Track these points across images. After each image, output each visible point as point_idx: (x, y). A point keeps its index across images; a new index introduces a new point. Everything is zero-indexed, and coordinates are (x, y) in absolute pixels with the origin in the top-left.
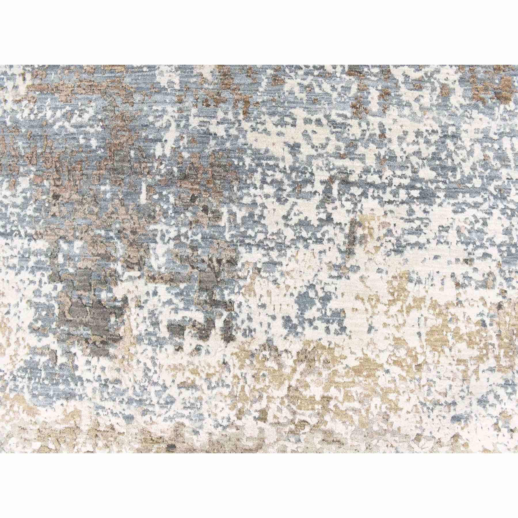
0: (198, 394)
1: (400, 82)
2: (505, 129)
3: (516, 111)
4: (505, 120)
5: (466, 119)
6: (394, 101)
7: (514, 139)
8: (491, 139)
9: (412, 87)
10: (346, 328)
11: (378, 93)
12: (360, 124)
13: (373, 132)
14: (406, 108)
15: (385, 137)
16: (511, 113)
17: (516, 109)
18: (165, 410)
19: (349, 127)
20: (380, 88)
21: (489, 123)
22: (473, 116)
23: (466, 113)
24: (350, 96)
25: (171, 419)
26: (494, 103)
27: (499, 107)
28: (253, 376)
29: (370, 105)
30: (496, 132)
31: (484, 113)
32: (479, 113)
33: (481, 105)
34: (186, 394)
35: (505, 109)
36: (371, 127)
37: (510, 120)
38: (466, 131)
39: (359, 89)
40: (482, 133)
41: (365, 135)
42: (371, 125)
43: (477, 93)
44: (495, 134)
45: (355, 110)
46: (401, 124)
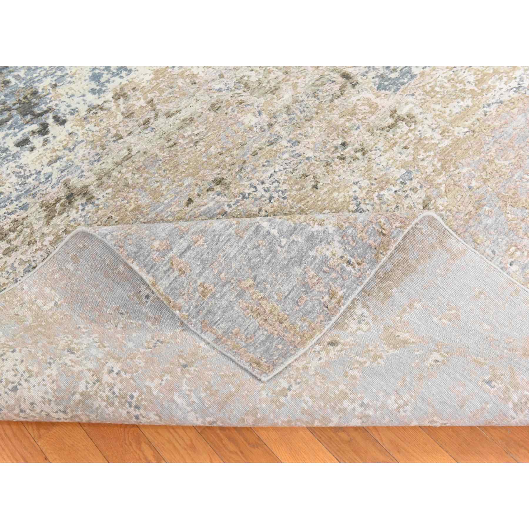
0: (65, 159)
10: (131, 69)
18: (49, 183)
25: (57, 183)
28: (95, 126)
34: (57, 165)
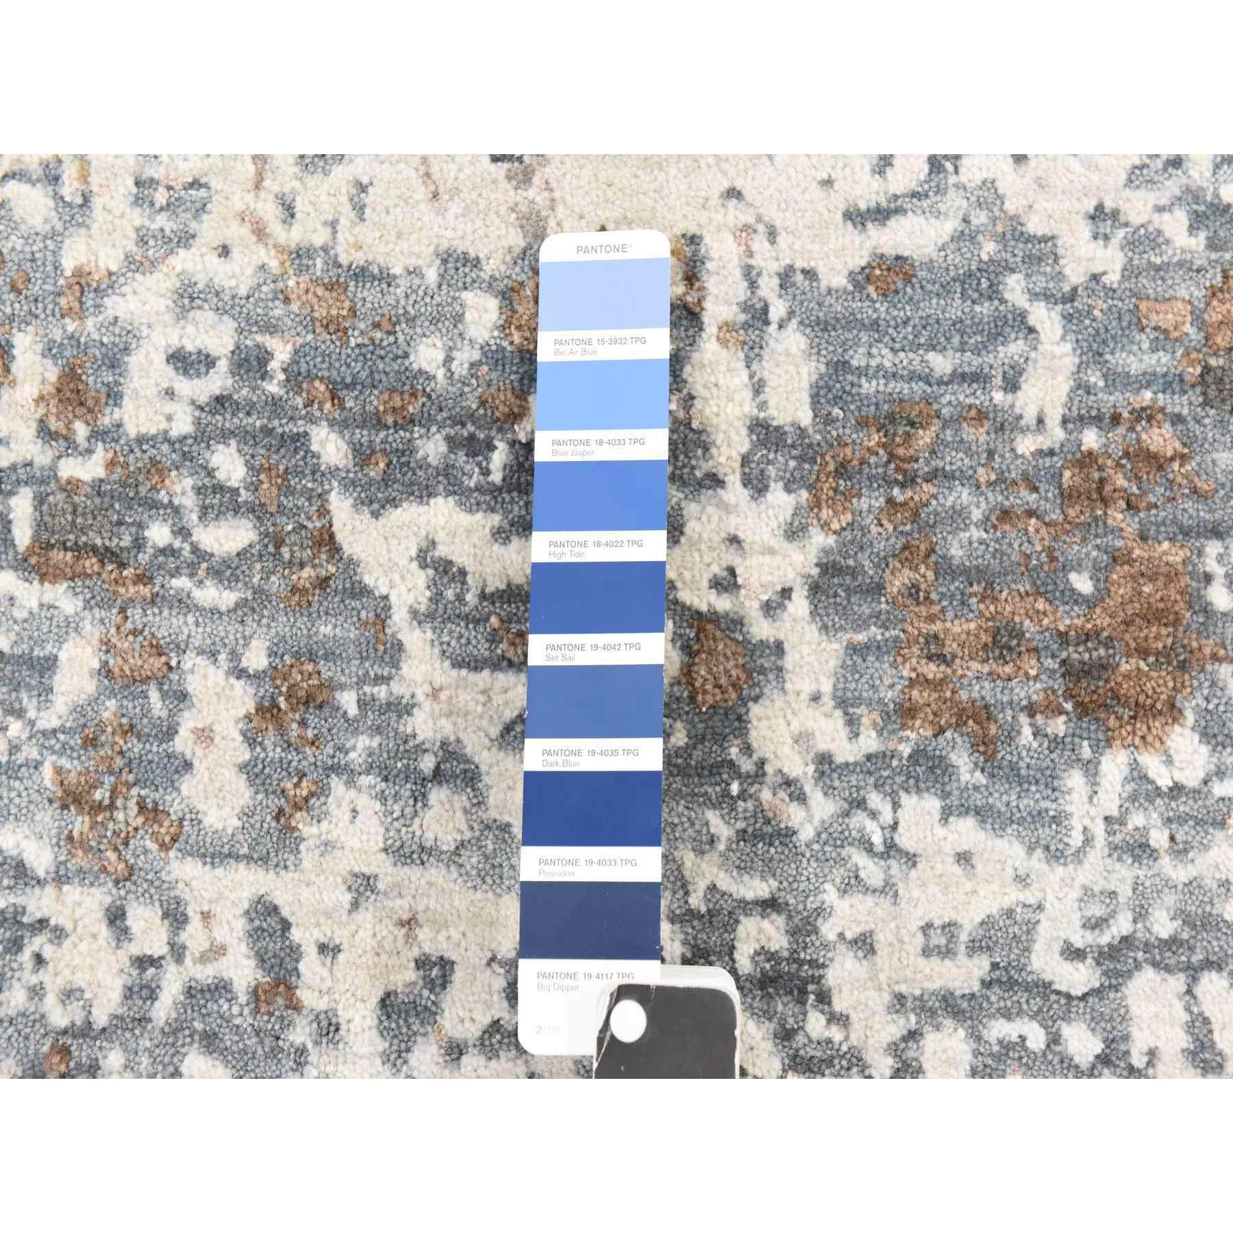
1: (399, 617)
2: (1141, 915)
3: (1220, 789)
4: (1140, 850)
5: (859, 858)
6: (361, 746)
7: (1212, 984)
8: (1044, 988)
9: (483, 649)
11: (243, 698)
12: (116, 917)
13: (205, 974)
14: (438, 795)
15: (296, 1007)
16: (1183, 806)
17: (1220, 773)
19: (37, 943)
20: (256, 658)
21: (1022, 880)
22: (905, 839)
23: (859, 820)
24: (48, 720)
26: (1056, 743)
27: (1091, 770)
29: (187, 785)
30: (1080, 939)
31: (982, 814)
32: (946, 815)
33: (962, 761)
35: (1138, 775)
36: (194, 937)
37: (1180, 851)
38: (864, 944)
39: (105, 671)
40: (974, 947)
41: (151, 993)
42: (195, 924)
43: (932, 670)
44: (1073, 954)
45: (80, 824)
46: (401, 906)
